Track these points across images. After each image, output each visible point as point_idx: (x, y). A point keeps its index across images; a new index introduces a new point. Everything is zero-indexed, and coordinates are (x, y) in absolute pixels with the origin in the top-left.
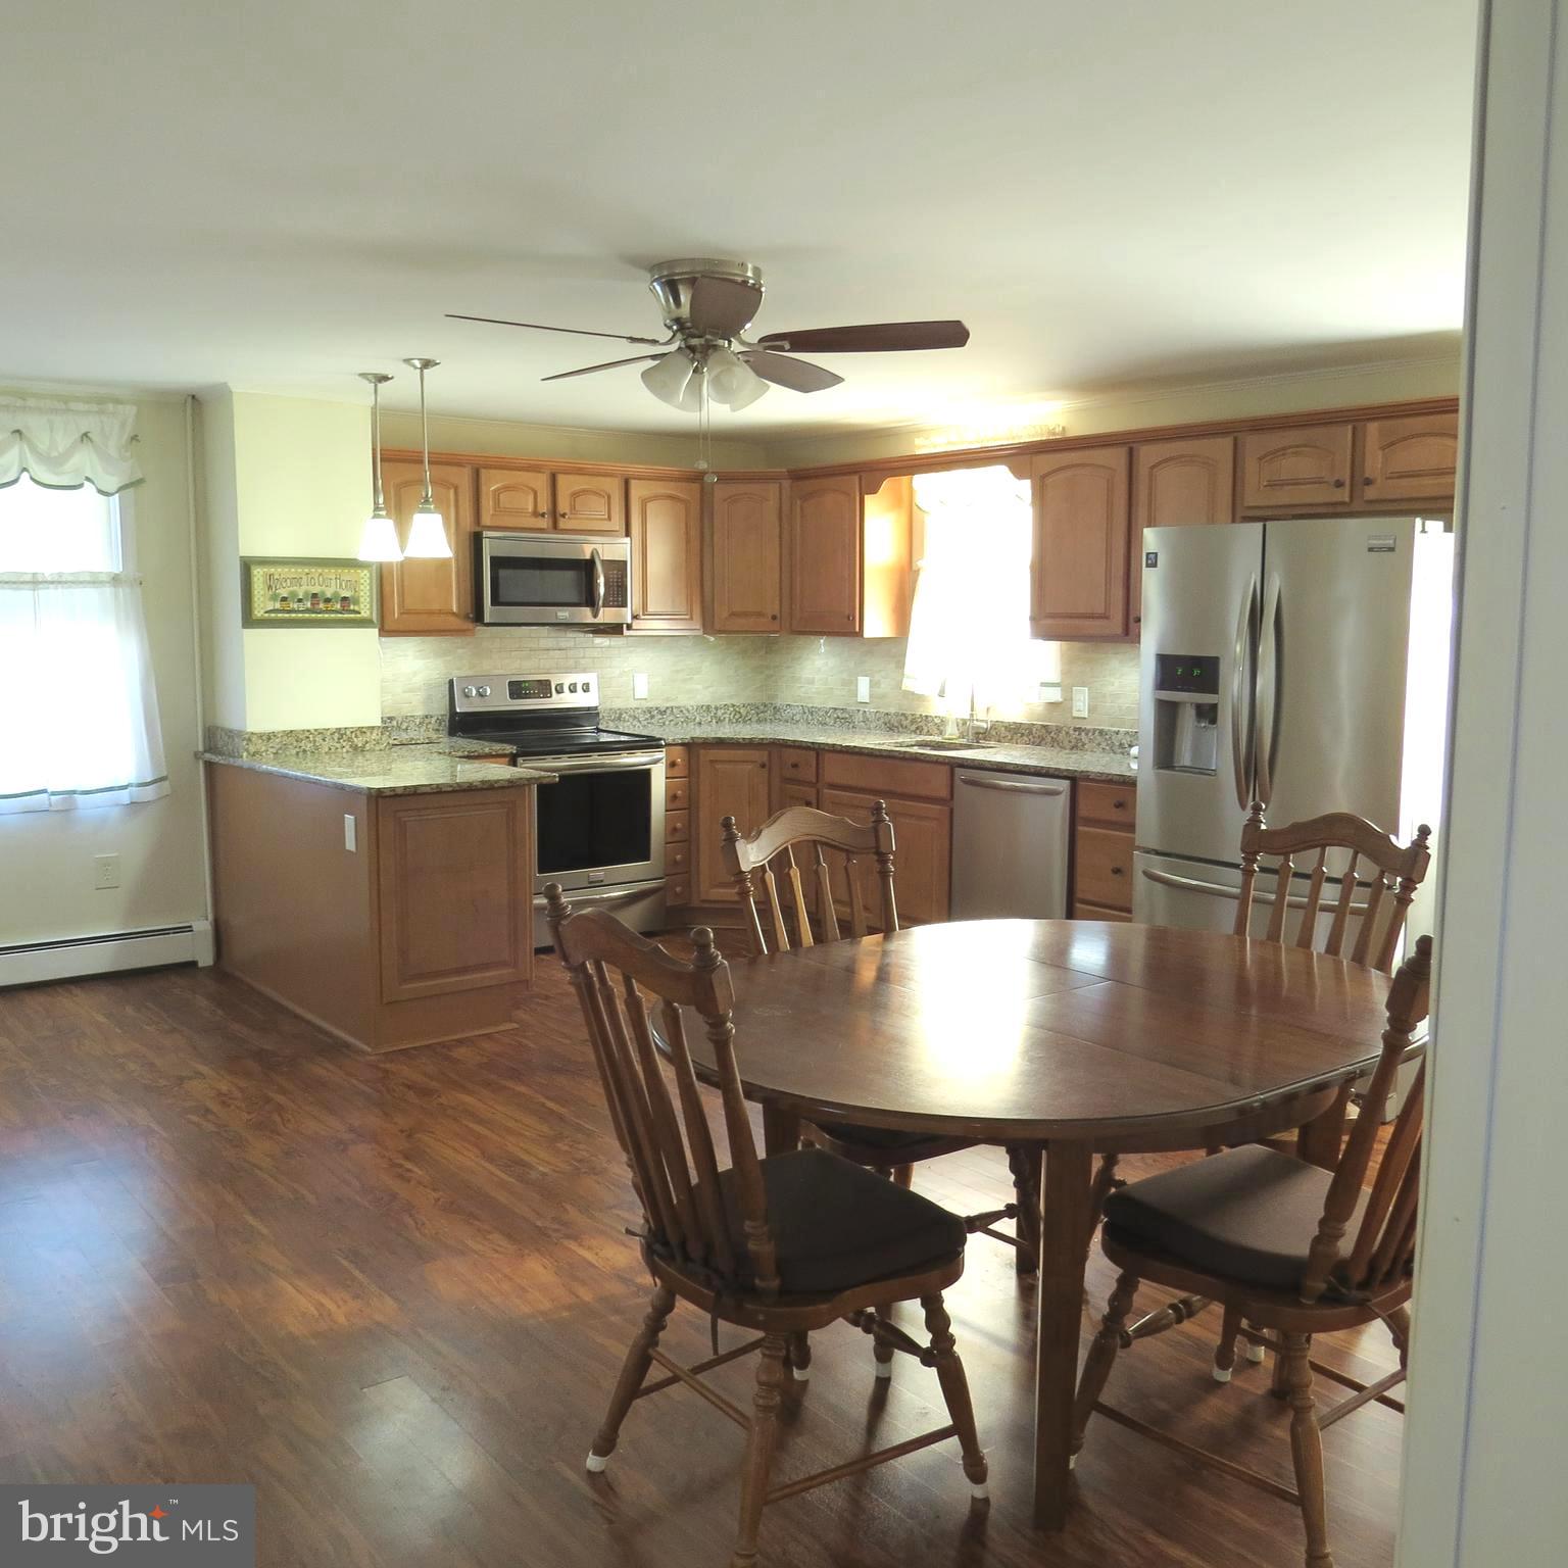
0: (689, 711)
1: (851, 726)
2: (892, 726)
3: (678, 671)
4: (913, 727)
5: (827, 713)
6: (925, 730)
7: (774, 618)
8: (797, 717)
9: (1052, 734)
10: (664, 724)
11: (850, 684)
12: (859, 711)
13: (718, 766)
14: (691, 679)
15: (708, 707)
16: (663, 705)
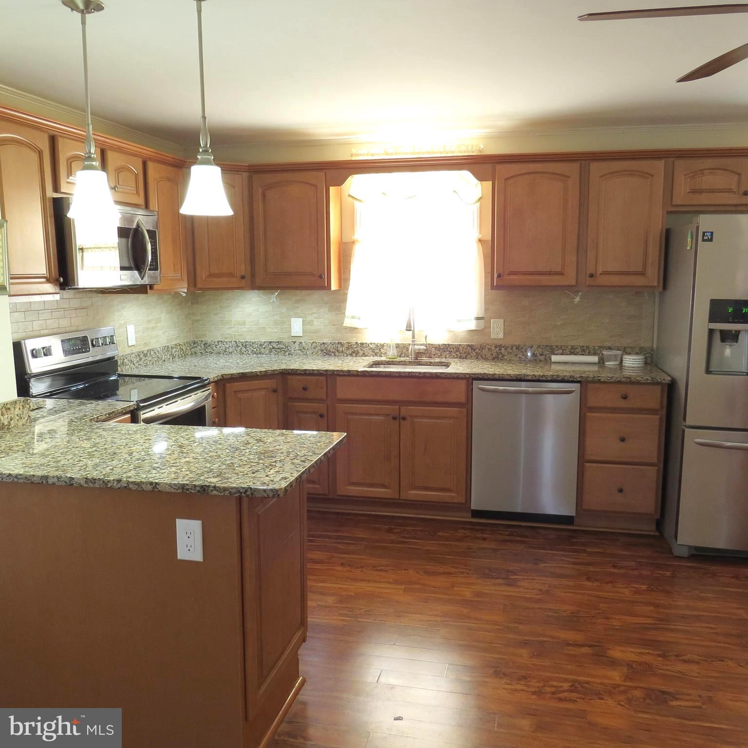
0: (158, 352)
1: (287, 353)
2: (327, 351)
3: (149, 321)
4: (350, 351)
5: (261, 345)
6: (361, 353)
7: (243, 277)
8: (231, 350)
9: (477, 351)
10: (147, 364)
11: (284, 324)
12: (294, 342)
13: (240, 395)
14: (157, 326)
15: (168, 347)
16: (146, 349)
